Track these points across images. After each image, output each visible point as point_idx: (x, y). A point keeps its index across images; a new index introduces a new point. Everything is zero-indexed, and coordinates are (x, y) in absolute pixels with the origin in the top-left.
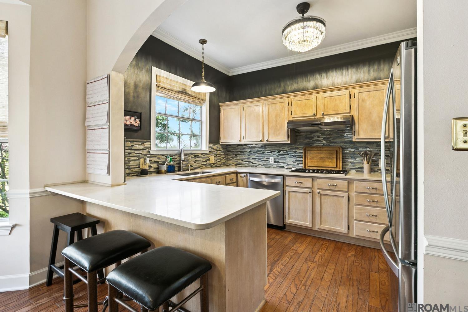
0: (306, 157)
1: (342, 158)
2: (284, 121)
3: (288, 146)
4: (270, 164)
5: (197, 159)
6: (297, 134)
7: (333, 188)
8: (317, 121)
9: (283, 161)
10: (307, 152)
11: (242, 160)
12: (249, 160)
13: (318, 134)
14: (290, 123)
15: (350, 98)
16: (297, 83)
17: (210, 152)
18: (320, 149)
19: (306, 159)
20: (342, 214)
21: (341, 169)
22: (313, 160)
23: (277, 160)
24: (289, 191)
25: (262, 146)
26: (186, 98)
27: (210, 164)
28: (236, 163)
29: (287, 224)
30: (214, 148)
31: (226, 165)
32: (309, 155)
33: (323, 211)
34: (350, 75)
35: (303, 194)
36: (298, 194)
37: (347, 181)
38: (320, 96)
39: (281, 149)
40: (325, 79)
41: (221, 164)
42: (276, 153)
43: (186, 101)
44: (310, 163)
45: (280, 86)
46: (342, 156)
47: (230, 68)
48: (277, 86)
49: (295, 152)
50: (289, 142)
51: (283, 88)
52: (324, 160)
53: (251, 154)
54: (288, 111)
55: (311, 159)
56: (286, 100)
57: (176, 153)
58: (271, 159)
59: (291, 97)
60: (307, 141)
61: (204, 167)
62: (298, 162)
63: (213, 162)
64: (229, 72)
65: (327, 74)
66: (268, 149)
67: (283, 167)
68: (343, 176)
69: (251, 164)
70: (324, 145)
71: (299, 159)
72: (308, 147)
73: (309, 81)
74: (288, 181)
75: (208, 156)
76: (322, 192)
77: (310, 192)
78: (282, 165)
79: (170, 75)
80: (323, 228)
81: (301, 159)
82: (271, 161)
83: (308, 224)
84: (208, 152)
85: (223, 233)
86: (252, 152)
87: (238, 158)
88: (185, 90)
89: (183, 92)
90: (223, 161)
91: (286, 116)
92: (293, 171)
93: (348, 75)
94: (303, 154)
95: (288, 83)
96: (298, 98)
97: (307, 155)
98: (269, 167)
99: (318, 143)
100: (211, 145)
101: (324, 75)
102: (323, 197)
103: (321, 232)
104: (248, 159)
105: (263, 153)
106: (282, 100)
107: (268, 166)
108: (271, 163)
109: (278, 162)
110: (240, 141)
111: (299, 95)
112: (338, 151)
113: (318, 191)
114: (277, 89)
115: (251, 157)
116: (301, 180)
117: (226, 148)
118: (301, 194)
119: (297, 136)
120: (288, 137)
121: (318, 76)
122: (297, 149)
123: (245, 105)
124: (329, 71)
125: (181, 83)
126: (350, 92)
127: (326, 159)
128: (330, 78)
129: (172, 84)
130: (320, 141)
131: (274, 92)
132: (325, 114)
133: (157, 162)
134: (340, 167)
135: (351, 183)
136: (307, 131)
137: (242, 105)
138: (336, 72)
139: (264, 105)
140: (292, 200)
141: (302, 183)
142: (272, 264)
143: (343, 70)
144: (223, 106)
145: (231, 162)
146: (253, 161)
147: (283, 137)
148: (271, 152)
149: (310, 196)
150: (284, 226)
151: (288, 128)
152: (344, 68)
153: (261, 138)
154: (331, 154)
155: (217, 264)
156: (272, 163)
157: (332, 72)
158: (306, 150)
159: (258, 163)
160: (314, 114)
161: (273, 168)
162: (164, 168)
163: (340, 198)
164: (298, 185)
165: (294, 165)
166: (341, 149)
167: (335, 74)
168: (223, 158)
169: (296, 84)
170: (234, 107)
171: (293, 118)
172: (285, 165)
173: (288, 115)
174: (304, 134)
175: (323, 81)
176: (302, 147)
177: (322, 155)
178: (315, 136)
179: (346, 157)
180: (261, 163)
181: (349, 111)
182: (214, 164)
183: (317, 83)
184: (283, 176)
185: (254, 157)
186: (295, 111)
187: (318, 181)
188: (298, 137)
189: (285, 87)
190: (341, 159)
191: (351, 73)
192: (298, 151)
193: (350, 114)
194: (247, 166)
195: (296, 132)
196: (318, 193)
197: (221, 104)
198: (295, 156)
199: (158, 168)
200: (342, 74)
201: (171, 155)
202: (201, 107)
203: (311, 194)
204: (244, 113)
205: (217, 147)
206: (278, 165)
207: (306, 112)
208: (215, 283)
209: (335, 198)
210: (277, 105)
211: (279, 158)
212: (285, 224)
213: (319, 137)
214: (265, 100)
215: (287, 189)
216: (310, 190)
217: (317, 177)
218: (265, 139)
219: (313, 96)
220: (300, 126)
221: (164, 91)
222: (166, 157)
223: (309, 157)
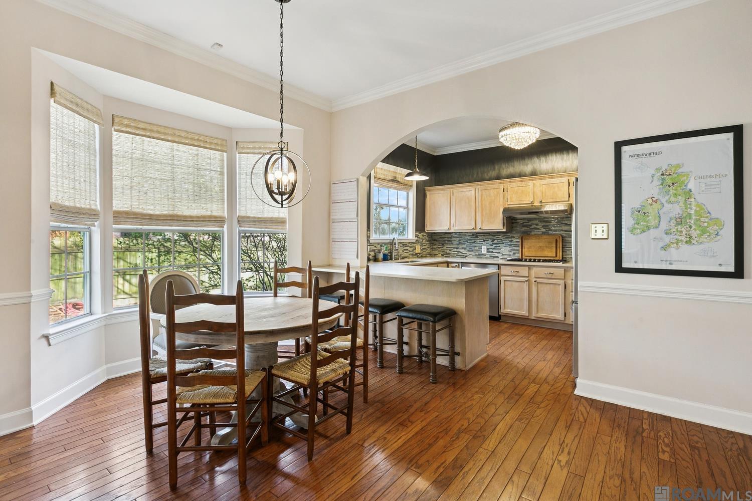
0: (524, 246)
1: (563, 248)
2: (499, 208)
3: (503, 235)
4: (482, 254)
5: (405, 248)
6: (513, 221)
7: (549, 276)
8: (534, 209)
9: (497, 251)
10: (524, 240)
11: (450, 250)
12: (458, 250)
13: (536, 222)
14: (506, 210)
15: (569, 186)
16: (514, 167)
17: (416, 240)
18: (538, 237)
19: (523, 248)
20: (559, 302)
21: (561, 259)
22: (531, 250)
23: (491, 250)
24: (505, 281)
25: (473, 235)
26: (396, 185)
27: (416, 254)
28: (443, 253)
29: (502, 314)
30: (420, 236)
31: (431, 255)
32: (527, 244)
33: (540, 300)
34: (571, 160)
35: (520, 283)
36: (514, 283)
37: (564, 269)
38: (538, 183)
39: (495, 238)
40: (544, 163)
41: (427, 254)
42: (490, 242)
43: (395, 189)
44: (527, 253)
45: (494, 169)
46: (562, 245)
47: (436, 147)
48: (491, 169)
49: (511, 241)
50: (505, 230)
51: (498, 171)
52: (543, 249)
53: (460, 243)
54: (504, 198)
55: (528, 248)
56: (502, 187)
57: (388, 241)
58: (484, 248)
59: (506, 183)
60: (524, 229)
61: (411, 257)
62: (514, 252)
63: (419, 252)
64: (434, 152)
65: (546, 158)
66: (480, 237)
67: (498, 257)
68: (561, 264)
69: (461, 254)
70: (543, 233)
71: (516, 248)
72: (526, 235)
73: (527, 165)
74: (505, 271)
75: (414, 245)
76: (538, 280)
77: (526, 281)
78: (496, 255)
79: (384, 165)
80: (539, 316)
81: (518, 248)
82: (484, 250)
83: (524, 313)
84: (414, 241)
85: (464, 291)
86: (462, 241)
87: (445, 248)
88: (395, 177)
89: (394, 180)
90: (428, 251)
91: (501, 203)
92: (508, 260)
93: (569, 160)
94: (520, 243)
95: (503, 166)
96: (514, 184)
97: (524, 243)
98: (481, 258)
99: (536, 231)
100: (417, 233)
101: (543, 159)
102: (540, 285)
103: (539, 321)
104: (457, 248)
105: (475, 242)
106: (496, 186)
107: (480, 256)
108: (483, 252)
109: (492, 252)
110: (449, 229)
111: (515, 182)
112: (558, 239)
113: (535, 279)
114: (491, 172)
115: (461, 247)
116: (517, 269)
117: (432, 237)
118: (517, 283)
119: (513, 223)
120: (504, 225)
121: (536, 160)
122: (514, 237)
123: (455, 191)
124: (548, 155)
125: (392, 171)
126: (569, 180)
127: (545, 248)
128: (550, 162)
129: (386, 173)
130: (539, 229)
131: (487, 175)
132: (543, 202)
133: (374, 250)
134: (560, 257)
135: (567, 271)
136: (524, 219)
137: (451, 189)
138: (556, 156)
139: (477, 191)
140: (508, 289)
141: (518, 272)
142: (491, 340)
143: (563, 154)
144: (429, 190)
145: (436, 252)
146: (462, 251)
147: (497, 225)
148: (484, 241)
149: (526, 285)
150: (500, 316)
151: (503, 216)
152: (564, 152)
153: (473, 226)
154: (550, 243)
155: (459, 313)
156: (486, 252)
157: (552, 156)
158: (523, 238)
159: (468, 253)
160: (532, 202)
161: (486, 258)
162: (381, 256)
163: (557, 286)
164: (514, 274)
165: (510, 255)
166: (561, 237)
167: (555, 159)
168: (428, 247)
169: (512, 168)
170: (442, 192)
171: (508, 205)
172: (499, 255)
173: (503, 202)
174: (521, 222)
175: (542, 166)
176: (518, 235)
177: (540, 244)
178: (533, 224)
179: (567, 246)
180: (472, 253)
181: (567, 200)
182: (420, 253)
183: (535, 167)
184: (499, 266)
185: (464, 246)
186: (511, 198)
187: (534, 270)
188: (514, 225)
189: (499, 170)
190: (561, 249)
191: (572, 158)
192: (515, 240)
193: (569, 203)
194: (455, 257)
195: (512, 220)
196: (535, 281)
197: (426, 188)
198: (510, 245)
199: (375, 256)
200: (562, 159)
201: (385, 244)
202: (408, 193)
203: (528, 282)
204: (454, 199)
205: (423, 236)
206: (491, 255)
207: (523, 200)
208: (458, 325)
209: (552, 286)
210: (491, 191)
211: (493, 247)
212: (500, 314)
213: (537, 225)
214: (478, 185)
215: (502, 278)
216: (527, 279)
217: (534, 266)
218: (479, 226)
219: (531, 183)
220: (517, 213)
221: (379, 181)
222: (381, 246)
223: (526, 246)
